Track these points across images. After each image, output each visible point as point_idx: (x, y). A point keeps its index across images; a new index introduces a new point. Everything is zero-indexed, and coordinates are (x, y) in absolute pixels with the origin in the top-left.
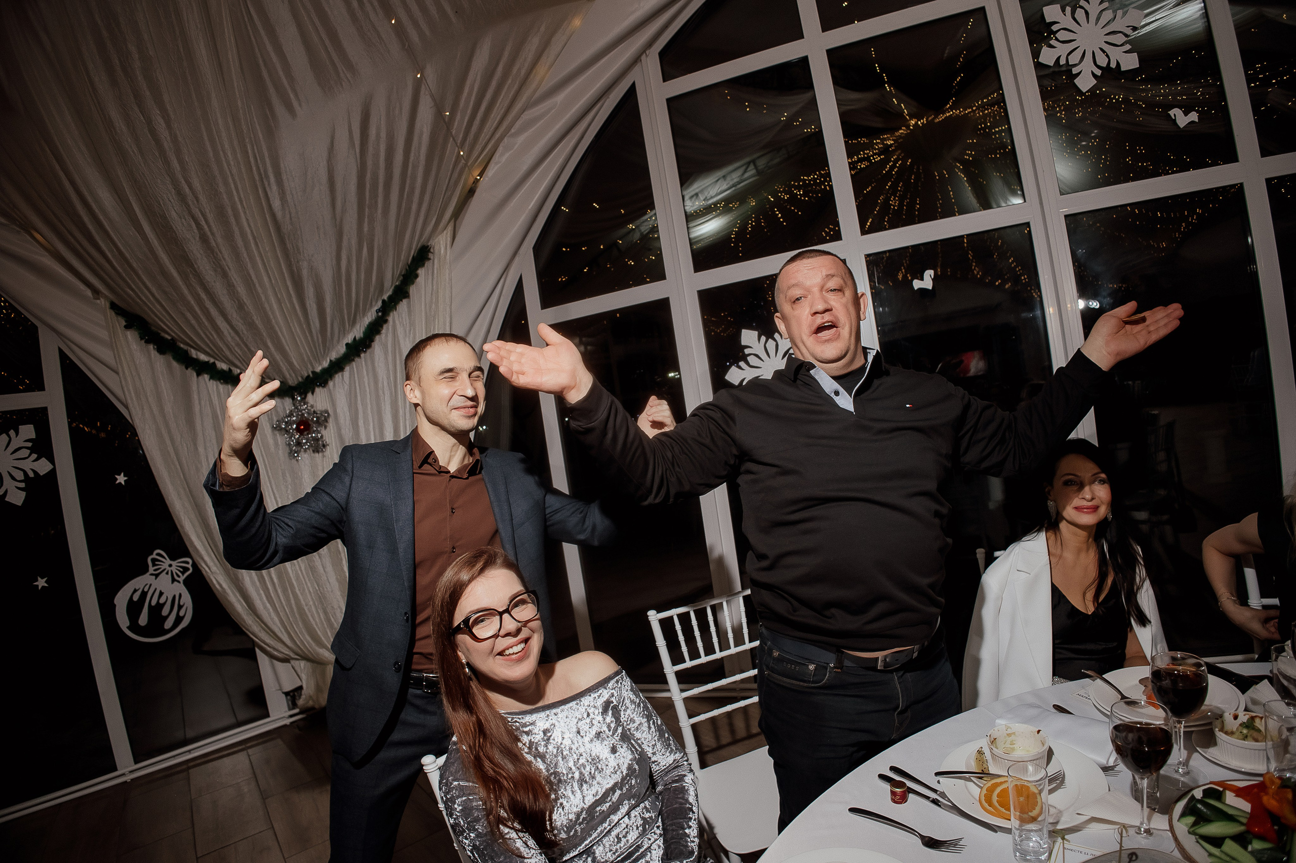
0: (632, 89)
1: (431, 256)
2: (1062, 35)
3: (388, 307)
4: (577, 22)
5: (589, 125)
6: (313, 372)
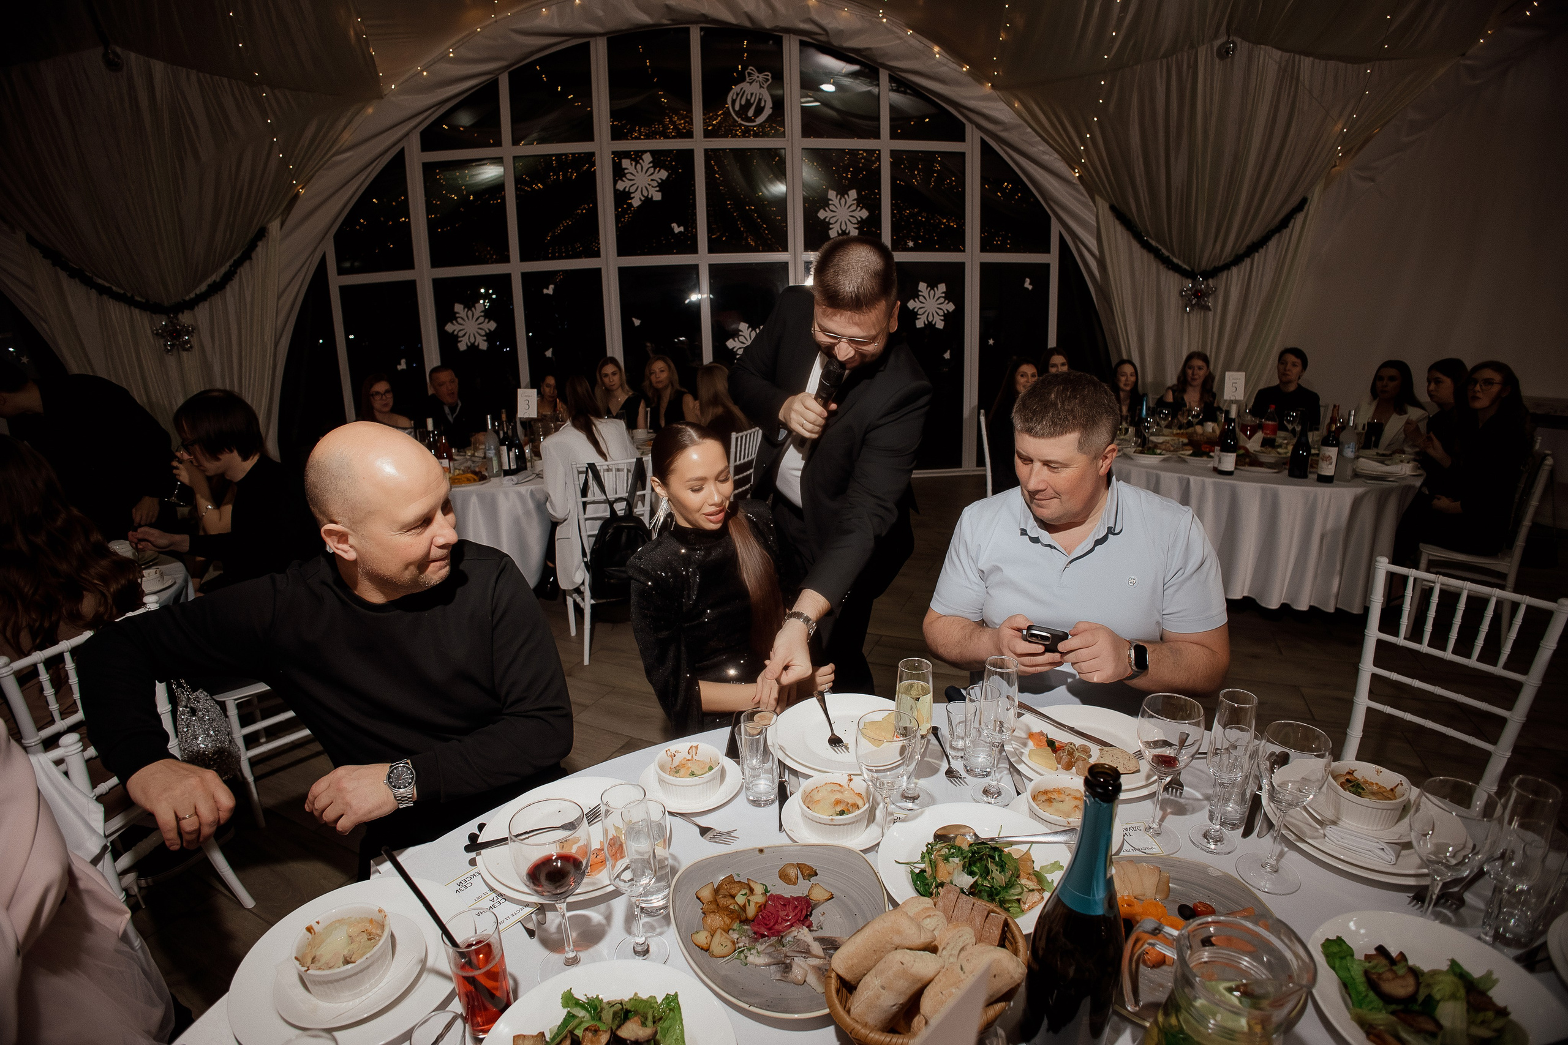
0: (403, 150)
1: (266, 234)
2: (629, 176)
3: (238, 263)
4: (370, 110)
5: (373, 170)
6: (184, 300)
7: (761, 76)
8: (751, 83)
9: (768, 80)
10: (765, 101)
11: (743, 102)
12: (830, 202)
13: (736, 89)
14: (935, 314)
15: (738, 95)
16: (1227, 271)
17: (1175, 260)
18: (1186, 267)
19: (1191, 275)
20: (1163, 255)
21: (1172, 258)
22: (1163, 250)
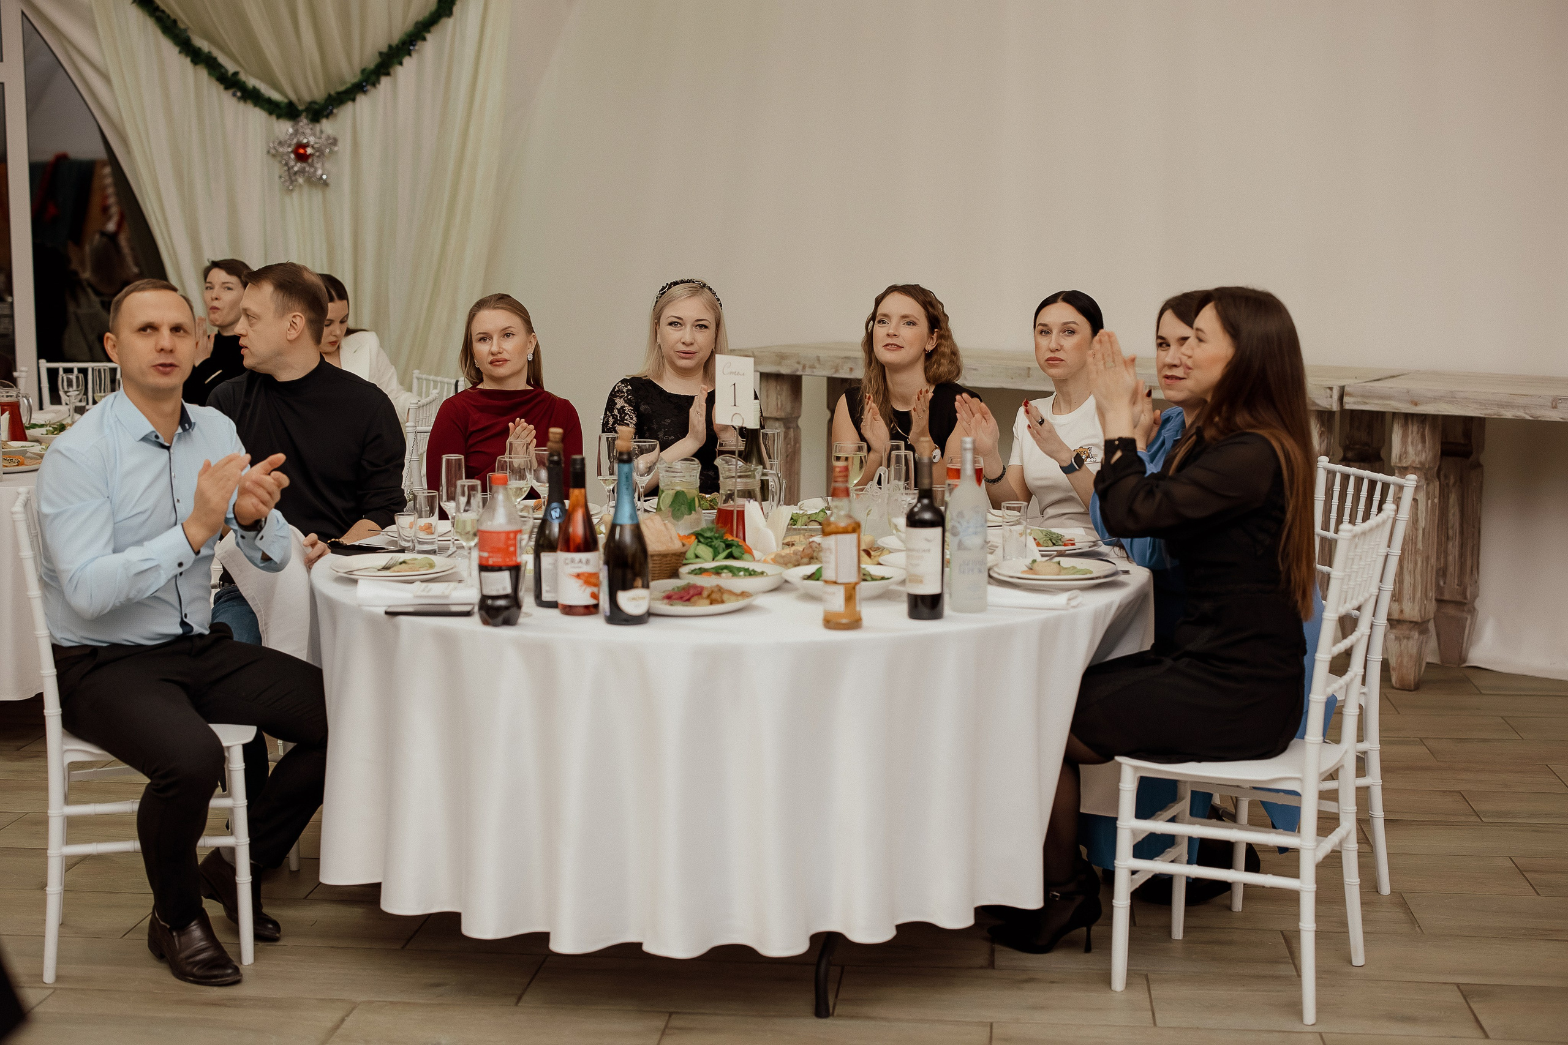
16: (350, 105)
17: (252, 82)
18: (276, 96)
19: (288, 111)
20: (227, 71)
21: (243, 77)
22: (222, 59)
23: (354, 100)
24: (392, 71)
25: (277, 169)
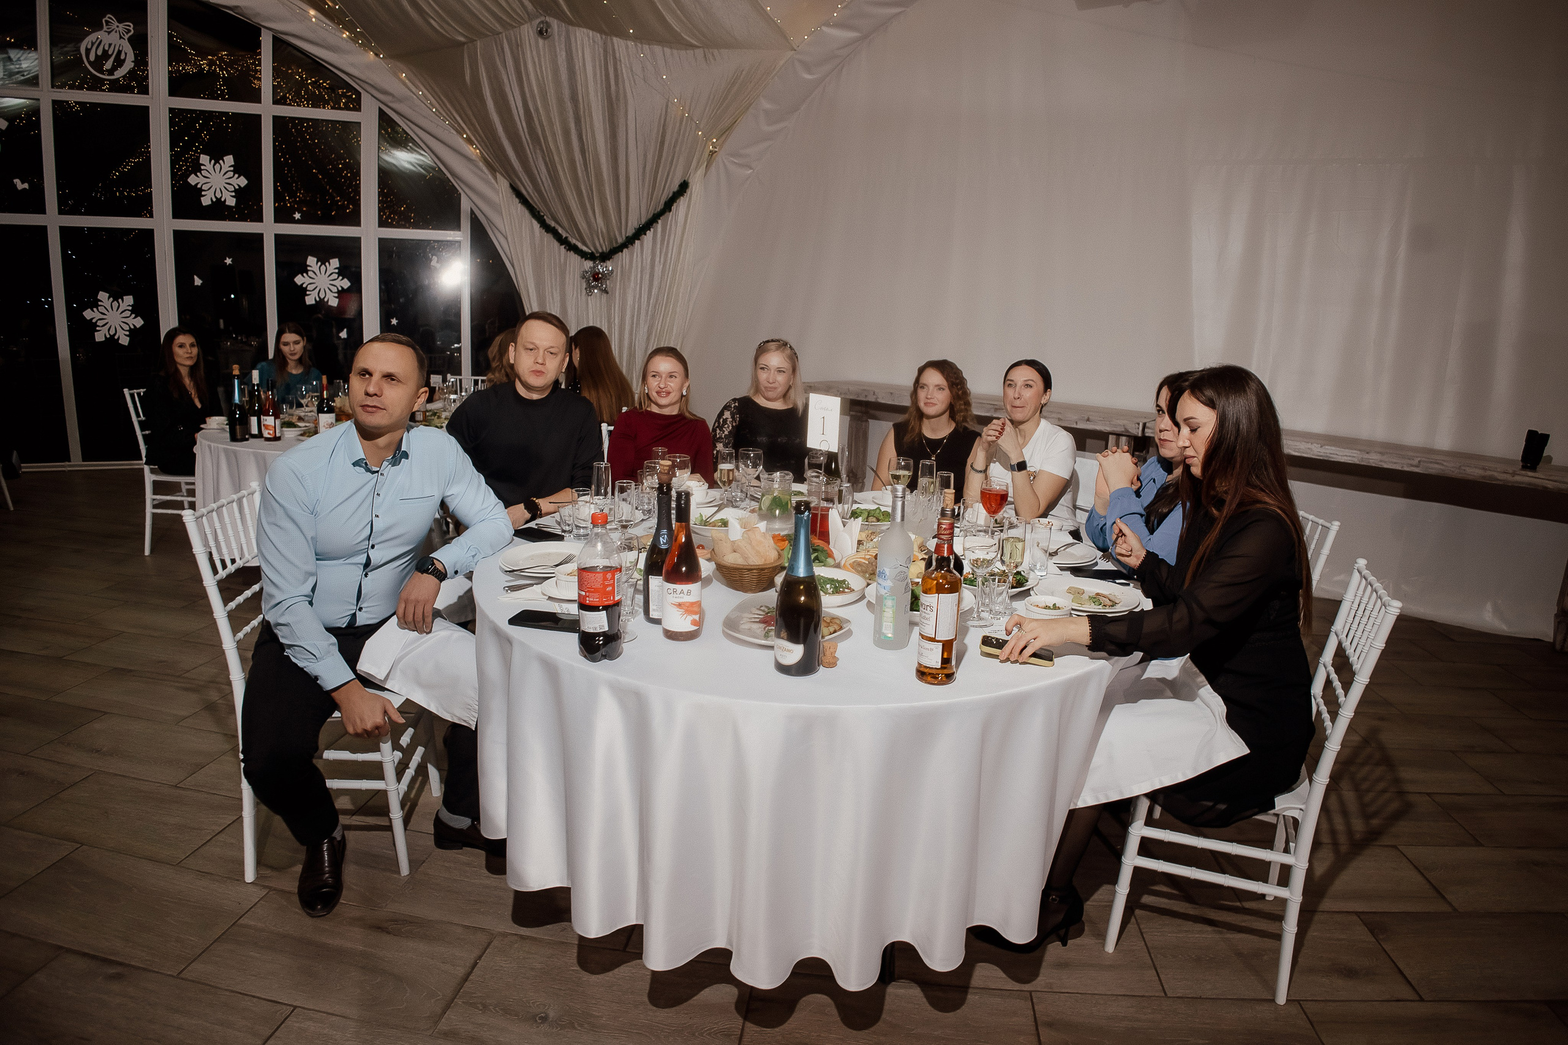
7: (121, 25)
8: (109, 33)
9: (129, 31)
10: (126, 54)
11: (100, 52)
12: (202, 167)
13: (92, 37)
14: (327, 290)
15: (93, 44)
16: (620, 253)
17: (574, 241)
18: (585, 248)
19: (590, 257)
20: (562, 236)
21: (570, 239)
22: (560, 230)
23: (622, 252)
24: (641, 238)
25: (584, 285)
